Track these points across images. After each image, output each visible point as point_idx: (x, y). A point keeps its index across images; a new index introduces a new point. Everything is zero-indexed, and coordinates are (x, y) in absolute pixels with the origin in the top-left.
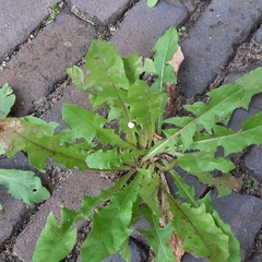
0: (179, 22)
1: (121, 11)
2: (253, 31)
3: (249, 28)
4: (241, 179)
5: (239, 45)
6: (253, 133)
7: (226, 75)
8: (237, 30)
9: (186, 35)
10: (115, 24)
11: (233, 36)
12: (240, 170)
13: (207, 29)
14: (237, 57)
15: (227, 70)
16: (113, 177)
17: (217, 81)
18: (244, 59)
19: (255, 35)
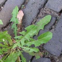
0: (22, 3)
1: (4, 2)
2: (45, 4)
3: (44, 3)
4: (43, 52)
5: (41, 9)
6: (43, 40)
7: (37, 19)
8: (40, 4)
9: (24, 7)
10: (3, 6)
11: (39, 6)
12: (43, 49)
13: (31, 5)
14: (40, 13)
15: (37, 17)
16: (2, 56)
17: (34, 21)
18: (43, 13)
19: (46, 5)
